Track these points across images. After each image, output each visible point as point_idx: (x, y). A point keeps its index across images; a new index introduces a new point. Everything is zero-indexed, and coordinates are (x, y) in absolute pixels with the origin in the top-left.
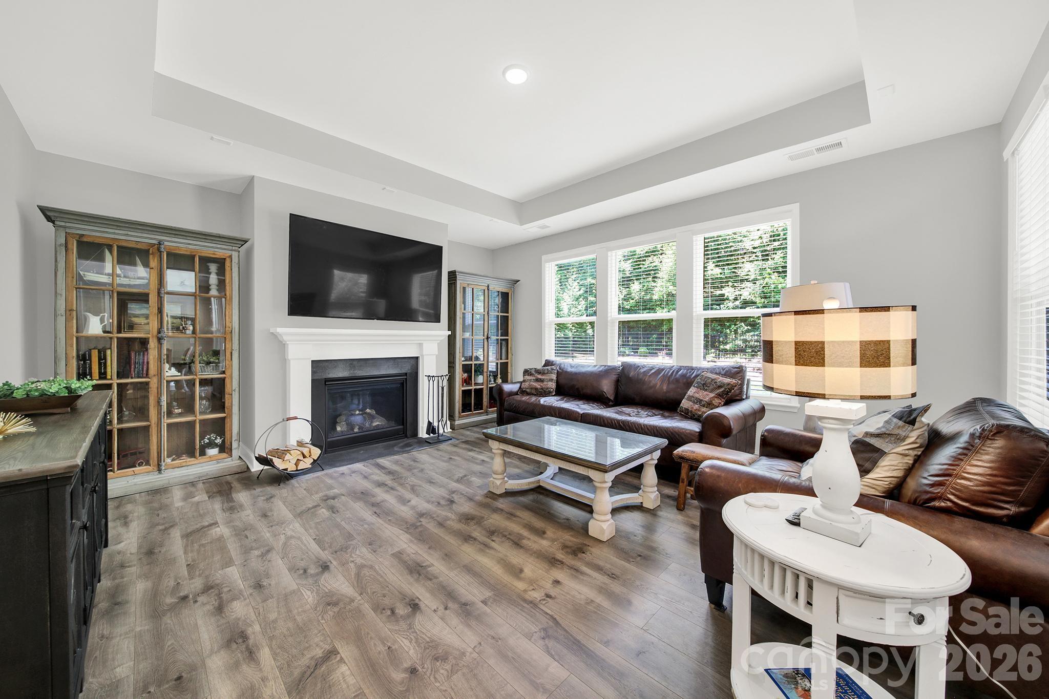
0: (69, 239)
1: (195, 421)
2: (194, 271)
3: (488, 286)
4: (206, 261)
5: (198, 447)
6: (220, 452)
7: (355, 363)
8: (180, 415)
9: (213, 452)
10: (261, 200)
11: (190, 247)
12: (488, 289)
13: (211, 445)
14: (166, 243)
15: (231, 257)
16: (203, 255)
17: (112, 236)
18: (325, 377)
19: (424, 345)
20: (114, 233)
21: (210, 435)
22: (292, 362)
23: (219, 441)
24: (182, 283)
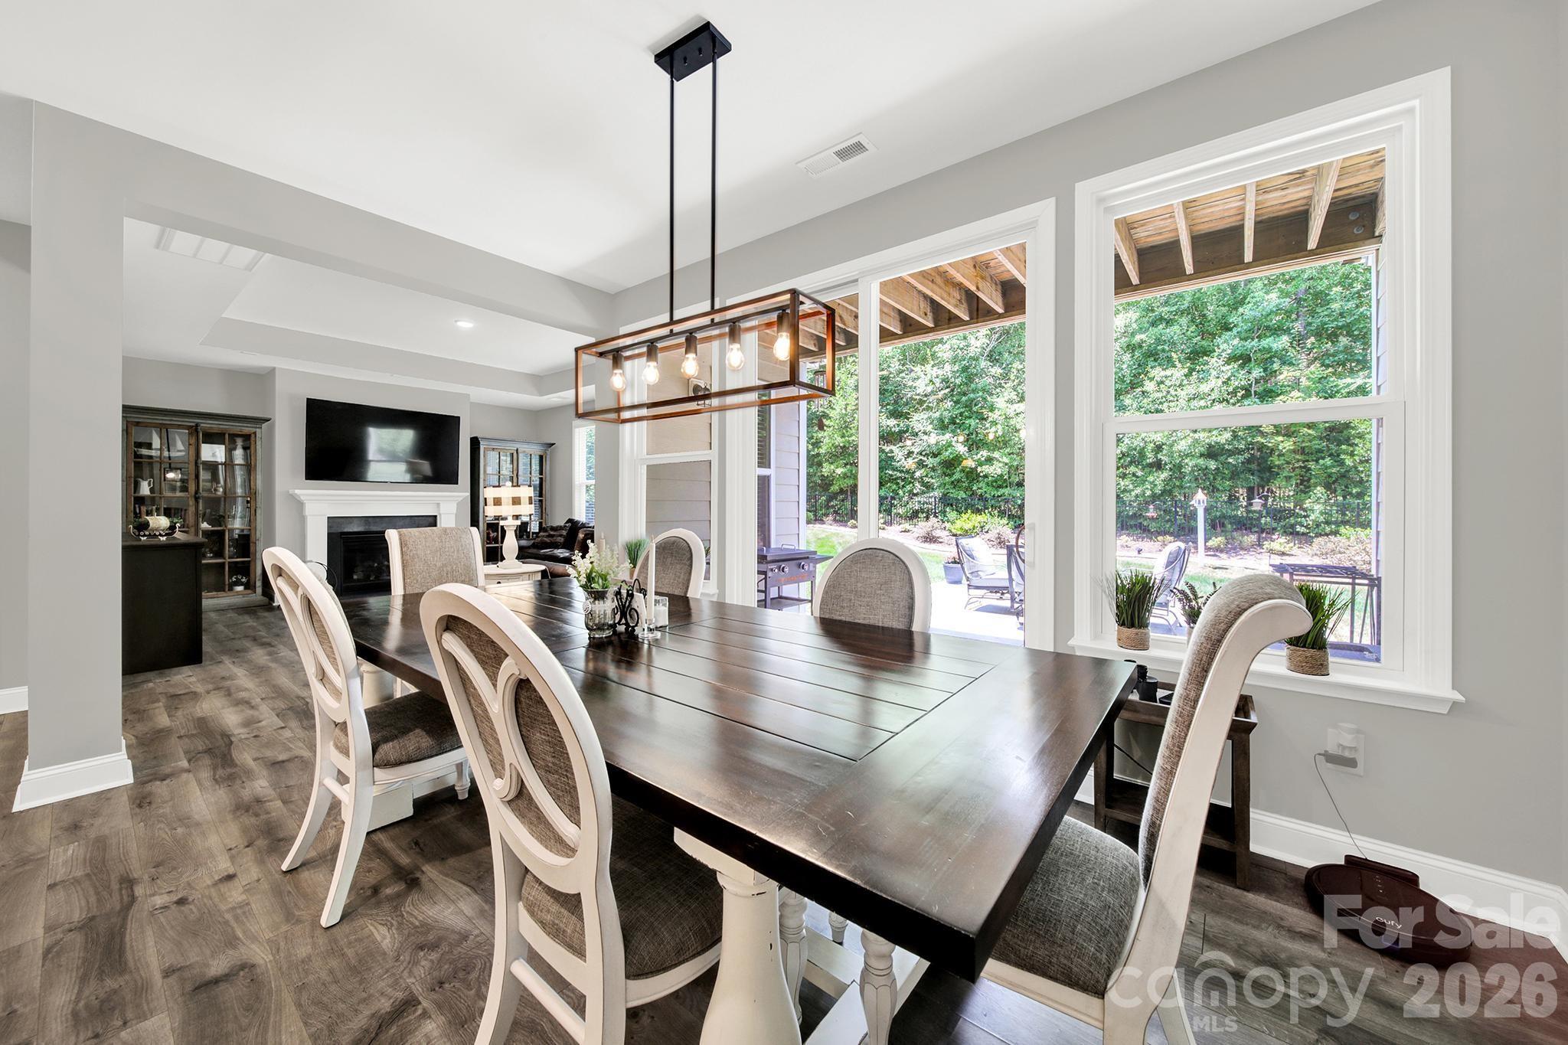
0: (129, 425)
1: (224, 563)
2: (224, 444)
3: (517, 450)
4: (233, 437)
5: (227, 583)
6: (245, 589)
7: (370, 519)
8: (211, 558)
9: (240, 588)
10: (281, 385)
11: (221, 426)
12: (517, 453)
13: (238, 583)
14: (202, 425)
15: (255, 433)
16: (231, 432)
17: (161, 422)
18: (340, 531)
19: (441, 505)
20: (162, 420)
21: (237, 575)
22: (308, 517)
23: (244, 580)
24: (214, 455)
